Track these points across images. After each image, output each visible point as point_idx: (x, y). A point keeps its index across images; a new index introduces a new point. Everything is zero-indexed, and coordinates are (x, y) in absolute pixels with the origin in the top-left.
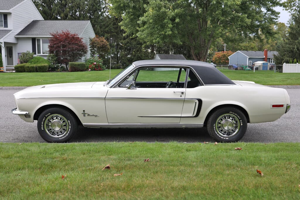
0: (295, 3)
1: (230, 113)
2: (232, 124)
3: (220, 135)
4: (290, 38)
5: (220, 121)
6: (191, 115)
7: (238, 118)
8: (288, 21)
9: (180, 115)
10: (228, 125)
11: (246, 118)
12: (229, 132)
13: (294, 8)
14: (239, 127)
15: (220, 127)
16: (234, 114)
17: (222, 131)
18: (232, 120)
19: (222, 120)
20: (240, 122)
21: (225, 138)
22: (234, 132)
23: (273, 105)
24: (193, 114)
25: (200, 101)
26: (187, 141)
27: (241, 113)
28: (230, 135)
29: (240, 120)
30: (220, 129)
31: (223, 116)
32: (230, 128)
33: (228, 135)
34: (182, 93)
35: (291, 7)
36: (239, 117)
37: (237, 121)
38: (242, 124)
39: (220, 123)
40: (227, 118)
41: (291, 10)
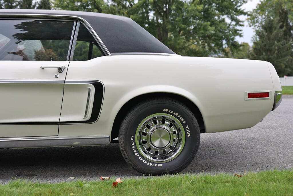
0: (258, 20)
1: (165, 112)
2: (169, 136)
3: (144, 158)
4: (254, 54)
5: (146, 130)
6: (80, 118)
7: (181, 122)
8: (252, 38)
9: (56, 119)
10: (162, 138)
11: (197, 121)
12: (164, 151)
13: (257, 24)
14: (183, 141)
15: (145, 142)
16: (172, 114)
17: (149, 149)
18: (170, 126)
19: (149, 127)
20: (185, 129)
21: (156, 165)
22: (175, 151)
23: (249, 94)
24: (85, 115)
25: (99, 87)
26: (76, 175)
27: (187, 110)
28: (167, 157)
29: (184, 125)
30: (146, 146)
31: (150, 117)
32: (165, 143)
33: (163, 158)
34: (60, 69)
35: (254, 24)
36: (183, 120)
37: (179, 129)
38: (189, 135)
39: (145, 134)
40: (159, 123)
41: (255, 26)
